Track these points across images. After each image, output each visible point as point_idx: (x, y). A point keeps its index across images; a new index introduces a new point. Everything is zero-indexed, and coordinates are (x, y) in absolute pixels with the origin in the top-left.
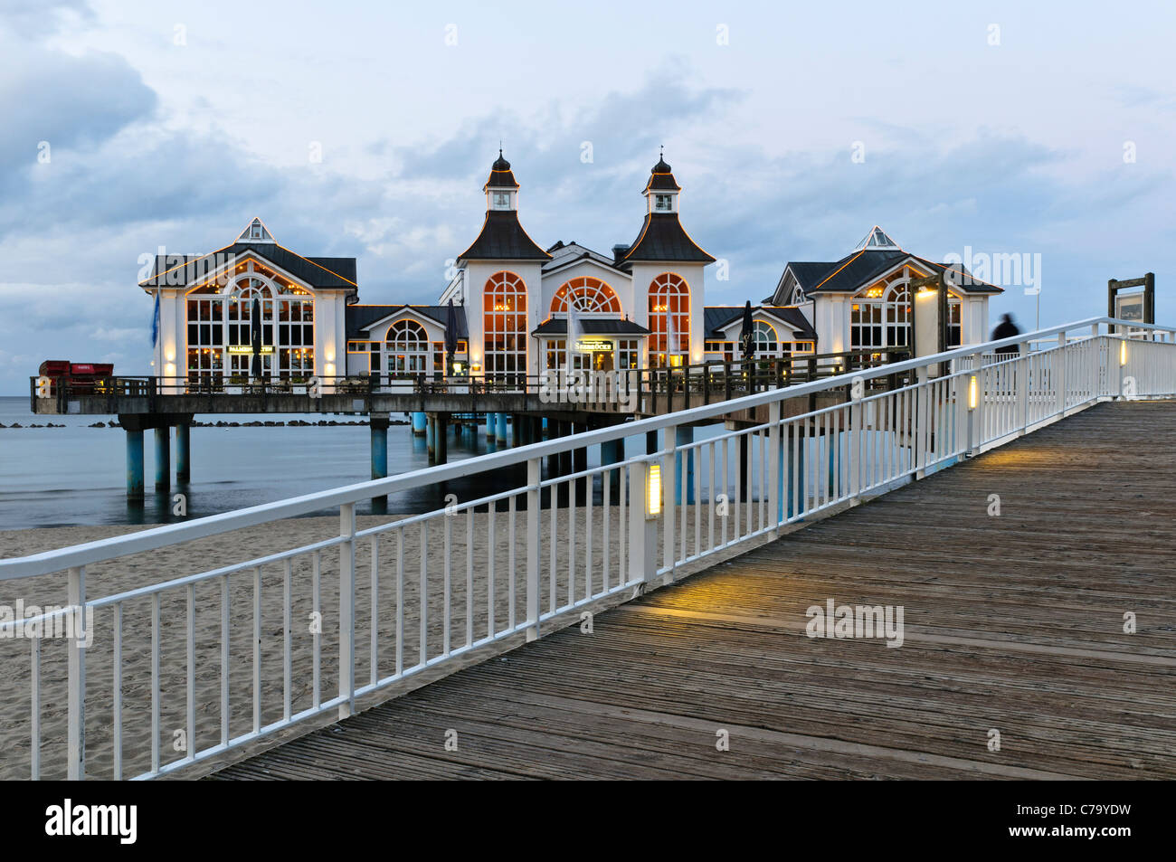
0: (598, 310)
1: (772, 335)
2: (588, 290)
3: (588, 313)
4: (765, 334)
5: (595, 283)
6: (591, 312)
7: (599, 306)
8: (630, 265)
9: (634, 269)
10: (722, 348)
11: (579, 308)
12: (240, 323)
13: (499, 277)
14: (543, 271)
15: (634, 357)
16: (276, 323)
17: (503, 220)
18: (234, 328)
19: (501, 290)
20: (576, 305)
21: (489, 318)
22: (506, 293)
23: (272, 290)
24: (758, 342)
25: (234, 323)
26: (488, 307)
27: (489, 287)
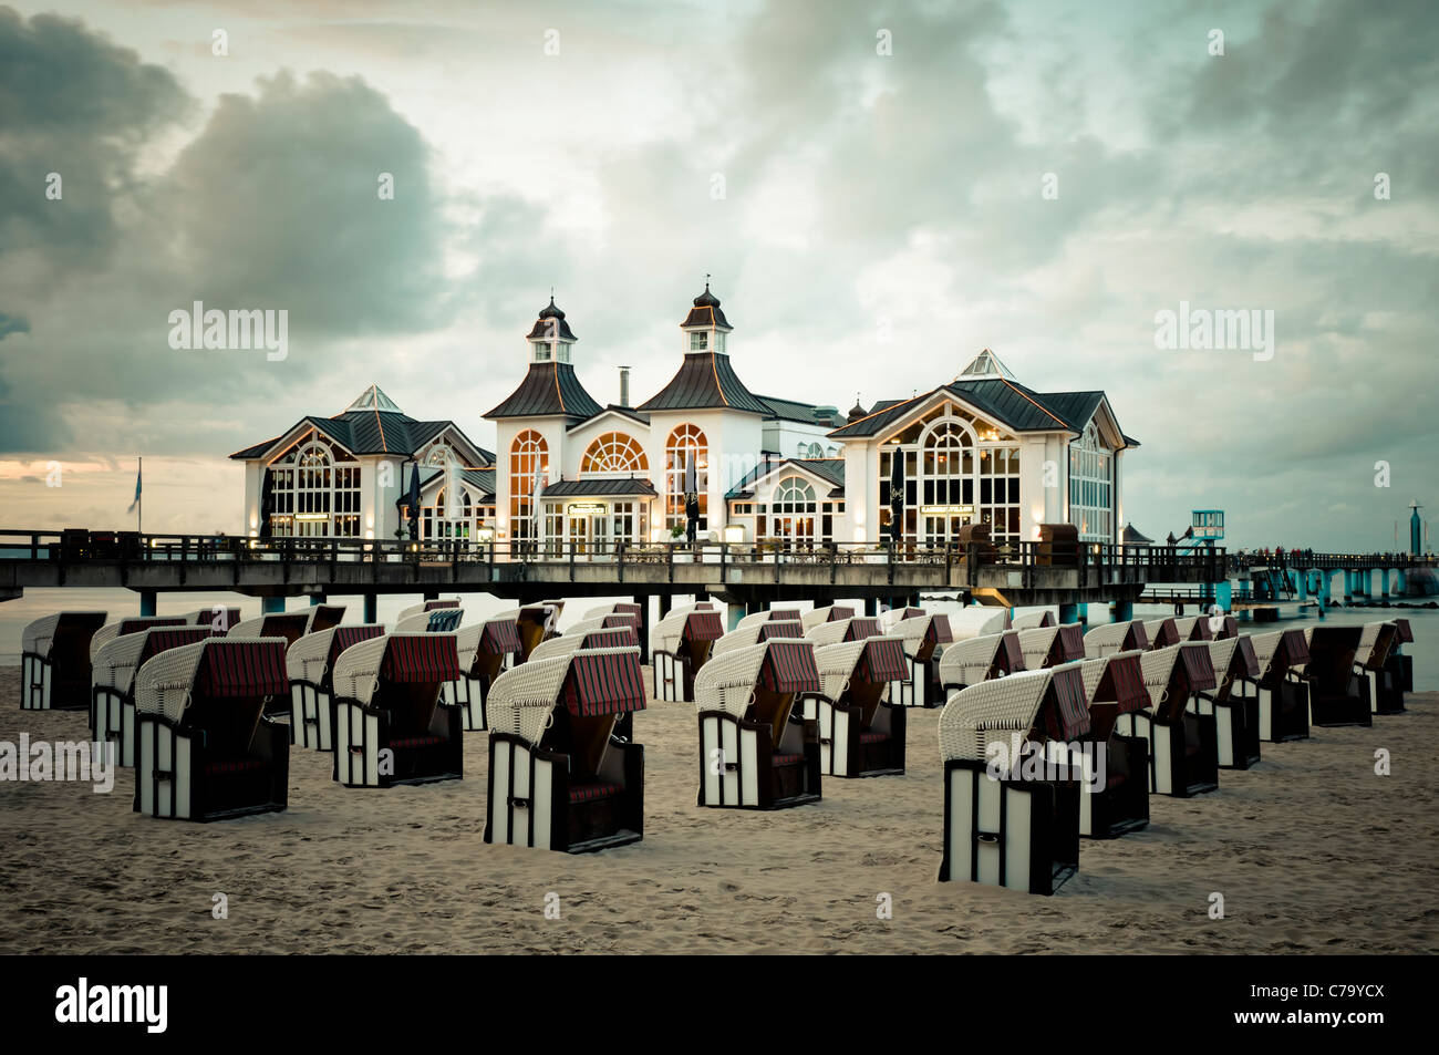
0: (626, 469)
1: (810, 492)
2: (617, 446)
3: (615, 472)
4: (803, 492)
5: (623, 438)
6: (620, 471)
7: (628, 464)
8: (649, 415)
9: (653, 420)
10: (754, 509)
11: (608, 467)
12: (306, 490)
13: (524, 436)
14: (568, 428)
15: (629, 521)
16: (332, 490)
17: (542, 373)
18: (301, 495)
19: (525, 449)
20: (606, 463)
21: (514, 480)
22: (529, 453)
23: (331, 458)
24: (794, 502)
25: (302, 490)
26: (514, 469)
27: (516, 447)
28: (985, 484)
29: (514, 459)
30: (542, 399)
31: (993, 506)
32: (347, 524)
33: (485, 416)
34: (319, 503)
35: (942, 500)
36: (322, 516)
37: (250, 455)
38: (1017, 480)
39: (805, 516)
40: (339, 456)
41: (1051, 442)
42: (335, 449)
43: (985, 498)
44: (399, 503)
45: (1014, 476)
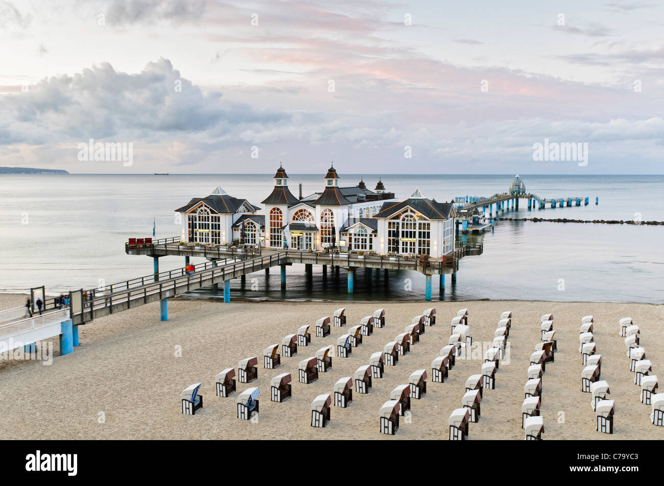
1: (366, 231)
2: (304, 213)
3: (304, 222)
4: (363, 231)
5: (306, 211)
7: (308, 219)
10: (348, 235)
11: (301, 220)
12: (201, 222)
13: (274, 209)
14: (289, 207)
15: (310, 238)
16: (210, 223)
17: (279, 189)
18: (200, 224)
19: (275, 213)
20: (300, 218)
21: (271, 223)
22: (276, 214)
23: (210, 212)
24: (361, 233)
25: (200, 222)
26: (271, 219)
27: (271, 212)
28: (420, 233)
29: (271, 216)
30: (280, 198)
31: (422, 239)
32: (216, 233)
33: (262, 203)
34: (206, 226)
35: (407, 237)
36: (207, 231)
37: (182, 210)
38: (429, 232)
39: (364, 237)
40: (212, 212)
41: (440, 222)
42: (211, 210)
43: (420, 237)
44: (232, 227)
45: (428, 231)
